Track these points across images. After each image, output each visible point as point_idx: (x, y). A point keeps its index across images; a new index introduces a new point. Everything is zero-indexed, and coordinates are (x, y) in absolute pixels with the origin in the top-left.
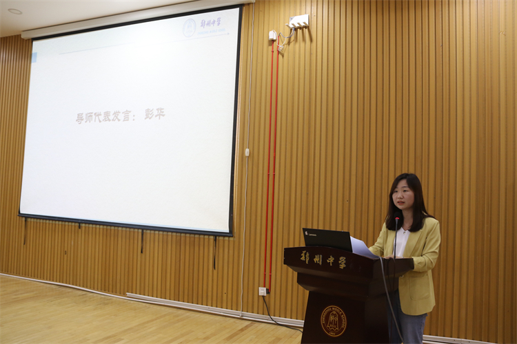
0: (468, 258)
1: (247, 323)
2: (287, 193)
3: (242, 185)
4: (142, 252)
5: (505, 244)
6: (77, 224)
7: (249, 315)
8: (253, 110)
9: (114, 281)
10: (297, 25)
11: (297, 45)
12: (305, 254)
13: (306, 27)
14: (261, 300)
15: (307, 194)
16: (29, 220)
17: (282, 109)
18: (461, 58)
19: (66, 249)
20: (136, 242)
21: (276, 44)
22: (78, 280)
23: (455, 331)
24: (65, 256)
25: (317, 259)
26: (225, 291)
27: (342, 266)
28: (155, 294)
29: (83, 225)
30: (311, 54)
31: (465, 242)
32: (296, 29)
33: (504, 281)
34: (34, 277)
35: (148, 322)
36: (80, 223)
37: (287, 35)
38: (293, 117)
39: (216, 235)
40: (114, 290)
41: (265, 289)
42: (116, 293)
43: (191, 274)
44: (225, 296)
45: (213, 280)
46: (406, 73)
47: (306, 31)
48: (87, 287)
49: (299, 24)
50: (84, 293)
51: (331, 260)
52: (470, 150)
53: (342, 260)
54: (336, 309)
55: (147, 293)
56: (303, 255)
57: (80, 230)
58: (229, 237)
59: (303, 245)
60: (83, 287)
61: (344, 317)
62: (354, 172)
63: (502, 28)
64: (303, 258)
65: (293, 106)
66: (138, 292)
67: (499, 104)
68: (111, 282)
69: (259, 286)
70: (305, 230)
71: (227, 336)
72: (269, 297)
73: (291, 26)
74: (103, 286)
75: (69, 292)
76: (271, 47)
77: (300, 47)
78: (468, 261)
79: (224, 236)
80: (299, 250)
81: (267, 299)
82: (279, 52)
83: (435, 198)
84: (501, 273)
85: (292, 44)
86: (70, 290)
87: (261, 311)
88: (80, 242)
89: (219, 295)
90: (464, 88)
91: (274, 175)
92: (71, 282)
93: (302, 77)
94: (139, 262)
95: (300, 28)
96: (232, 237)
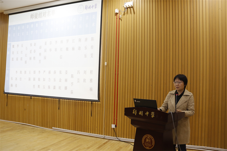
0: (205, 110)
1: (107, 140)
2: (124, 82)
3: (103, 79)
4: (59, 109)
5: (222, 104)
6: (30, 97)
7: (107, 137)
8: (108, 44)
9: (47, 122)
10: (128, 6)
11: (128, 15)
12: (135, 111)
13: (132, 7)
14: (113, 130)
15: (133, 82)
16: (8, 95)
17: (121, 44)
18: (202, 21)
19: (25, 108)
20: (56, 104)
21: (118, 15)
22: (31, 121)
23: (199, 143)
24: (25, 111)
25: (141, 113)
26: (96, 126)
27: (153, 116)
28: (65, 128)
29: (33, 97)
30: (134, 19)
31: (204, 103)
32: (127, 8)
33: (221, 121)
34: (11, 121)
35: (62, 141)
36: (31, 96)
37: (123, 11)
38: (126, 48)
39: (92, 101)
40: (47, 126)
41: (114, 125)
42: (47, 127)
43: (81, 119)
44: (96, 128)
45: (91, 121)
46: (177, 28)
47: (132, 9)
48: (35, 125)
49: (129, 6)
50: (34, 127)
51: (147, 113)
52: (206, 62)
53: (153, 113)
54: (149, 136)
55: (61, 127)
56: (134, 111)
57: (31, 99)
58: (98, 102)
59: (134, 106)
60: (33, 125)
61: (153, 140)
62: (154, 72)
63: (220, 7)
64: (134, 113)
65: (126, 43)
66: (57, 127)
67: (219, 41)
68: (45, 123)
69: (112, 124)
70: (134, 99)
71: (98, 146)
72: (116, 129)
73: (125, 7)
74: (42, 124)
75: (27, 127)
76: (116, 16)
77: (129, 16)
78: (205, 111)
79: (96, 102)
80: (132, 109)
81: (115, 130)
82: (119, 19)
83: (190, 84)
84: (220, 117)
85: (125, 15)
86: (28, 126)
87: (113, 135)
88: (31, 105)
89: (94, 128)
90: (203, 34)
91: (118, 74)
92: (28, 123)
93: (130, 29)
94: (58, 114)
95: (129, 8)
96: (99, 102)
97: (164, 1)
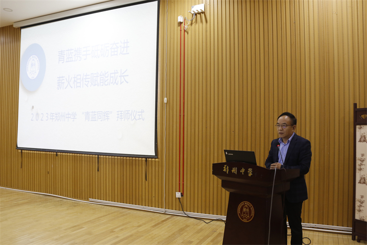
1: (168, 216)
2: (193, 127)
3: (162, 124)
4: (98, 171)
6: (55, 153)
7: (170, 211)
8: (168, 71)
9: (81, 191)
10: (196, 12)
11: (197, 25)
12: (226, 167)
13: (202, 13)
14: (178, 200)
15: (206, 128)
16: (23, 151)
17: (188, 70)
18: (308, 31)
19: (48, 170)
20: (94, 164)
21: (183, 25)
22: (57, 191)
24: (48, 175)
25: (234, 170)
26: (154, 195)
27: (250, 175)
28: (108, 199)
29: (59, 153)
30: (206, 31)
32: (196, 14)
34: (29, 190)
35: (103, 216)
36: (57, 152)
37: (190, 18)
38: (195, 75)
39: (147, 157)
40: (81, 197)
41: (180, 193)
42: (82, 199)
43: (131, 185)
44: (153, 198)
45: (145, 188)
47: (203, 15)
48: (63, 196)
50: (61, 199)
51: (243, 171)
53: (250, 170)
54: (247, 203)
55: (102, 198)
56: (225, 168)
57: (57, 157)
58: (155, 158)
59: (224, 161)
60: (61, 195)
61: (252, 209)
63: (335, 10)
64: (225, 170)
65: (195, 68)
66: (97, 198)
68: (79, 192)
69: (176, 191)
70: (225, 151)
71: (153, 224)
72: (183, 199)
73: (193, 12)
74: (74, 194)
75: (51, 199)
76: (180, 27)
77: (199, 27)
79: (152, 158)
80: (222, 165)
81: (181, 200)
82: (185, 31)
85: (193, 25)
86: (52, 198)
87: (178, 208)
88: (57, 166)
89: (150, 198)
90: (310, 51)
91: (184, 115)
92: (53, 193)
93: (201, 47)
94: (96, 178)
95: (199, 13)
96: (157, 158)
97: (250, 1)
